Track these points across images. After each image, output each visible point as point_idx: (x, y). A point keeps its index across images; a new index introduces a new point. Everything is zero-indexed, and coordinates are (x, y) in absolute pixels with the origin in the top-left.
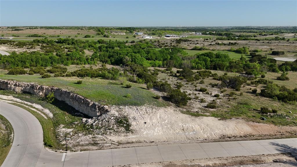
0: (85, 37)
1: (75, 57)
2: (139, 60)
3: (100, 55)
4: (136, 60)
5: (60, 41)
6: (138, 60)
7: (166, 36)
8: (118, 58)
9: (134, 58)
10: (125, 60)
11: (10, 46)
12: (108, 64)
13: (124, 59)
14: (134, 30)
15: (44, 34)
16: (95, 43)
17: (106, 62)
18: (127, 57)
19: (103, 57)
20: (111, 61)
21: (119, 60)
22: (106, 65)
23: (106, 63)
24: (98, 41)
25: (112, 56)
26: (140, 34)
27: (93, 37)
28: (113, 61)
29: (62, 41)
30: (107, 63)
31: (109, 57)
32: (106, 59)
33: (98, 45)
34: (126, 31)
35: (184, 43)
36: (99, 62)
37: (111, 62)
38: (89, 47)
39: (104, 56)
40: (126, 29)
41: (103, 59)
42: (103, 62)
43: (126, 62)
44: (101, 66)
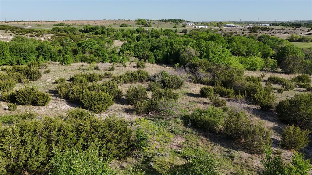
0: (121, 26)
1: (91, 49)
2: (218, 56)
3: (136, 45)
4: (211, 54)
5: (87, 30)
6: (215, 54)
7: (225, 26)
8: (168, 51)
9: (205, 50)
10: (186, 54)
11: (6, 32)
12: (149, 62)
13: (183, 51)
14: (181, 22)
15: (75, 24)
16: (132, 32)
17: (146, 58)
18: (190, 49)
19: (141, 50)
20: (155, 56)
21: (171, 55)
22: (146, 64)
23: (145, 61)
24: (136, 30)
25: (158, 48)
26: (190, 25)
27: (130, 26)
28: (160, 57)
29: (88, 30)
30: (147, 61)
31: (152, 50)
32: (147, 52)
33: (136, 35)
34: (170, 23)
35: (262, 32)
36: (133, 59)
37: (156, 59)
38: (123, 37)
39: (143, 47)
40: (171, 21)
41: (141, 54)
42: (140, 59)
43: (188, 58)
44: (134, 67)
